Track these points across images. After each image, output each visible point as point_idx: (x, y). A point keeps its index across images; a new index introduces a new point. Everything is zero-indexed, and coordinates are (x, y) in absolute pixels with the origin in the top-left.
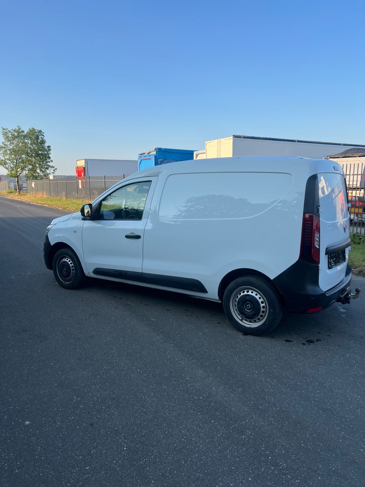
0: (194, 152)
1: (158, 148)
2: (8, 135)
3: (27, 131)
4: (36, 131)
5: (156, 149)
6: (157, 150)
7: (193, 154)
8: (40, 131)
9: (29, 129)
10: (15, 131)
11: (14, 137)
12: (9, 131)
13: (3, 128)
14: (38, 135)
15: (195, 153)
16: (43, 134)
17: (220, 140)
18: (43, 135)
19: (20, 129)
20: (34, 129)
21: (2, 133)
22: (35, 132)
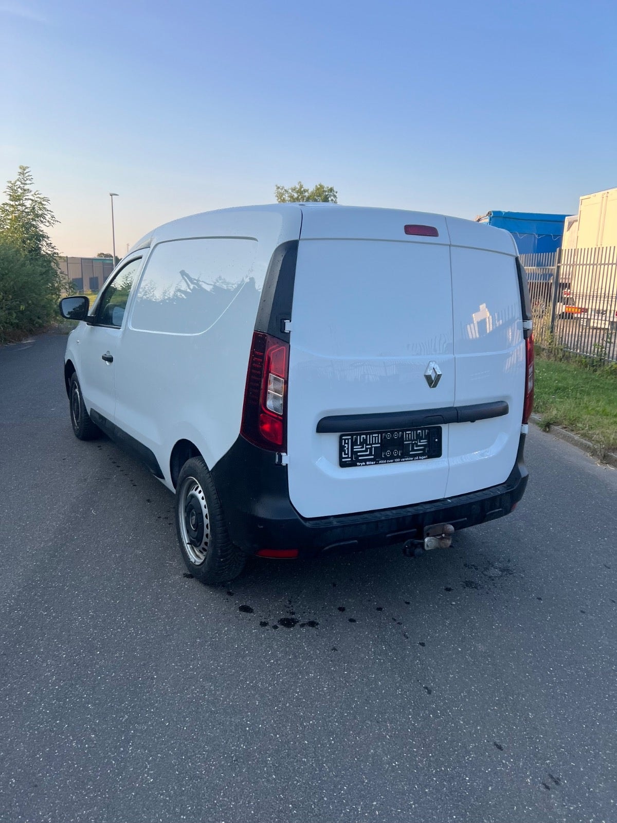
0: (566, 217)
1: (493, 212)
2: (284, 196)
3: (312, 190)
4: (325, 189)
5: (489, 214)
6: (491, 214)
7: (563, 222)
8: (331, 190)
9: (316, 186)
10: (293, 190)
11: (294, 200)
12: (285, 190)
13: (278, 186)
14: (327, 196)
15: (567, 220)
16: (335, 193)
17: (608, 193)
18: (335, 196)
19: (301, 187)
20: (322, 187)
21: (275, 195)
22: (324, 191)
